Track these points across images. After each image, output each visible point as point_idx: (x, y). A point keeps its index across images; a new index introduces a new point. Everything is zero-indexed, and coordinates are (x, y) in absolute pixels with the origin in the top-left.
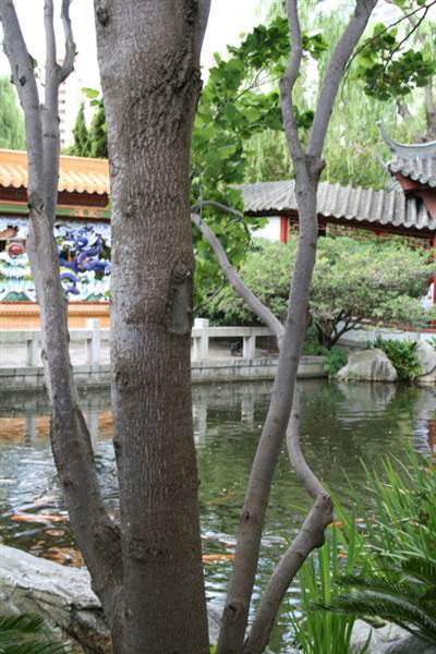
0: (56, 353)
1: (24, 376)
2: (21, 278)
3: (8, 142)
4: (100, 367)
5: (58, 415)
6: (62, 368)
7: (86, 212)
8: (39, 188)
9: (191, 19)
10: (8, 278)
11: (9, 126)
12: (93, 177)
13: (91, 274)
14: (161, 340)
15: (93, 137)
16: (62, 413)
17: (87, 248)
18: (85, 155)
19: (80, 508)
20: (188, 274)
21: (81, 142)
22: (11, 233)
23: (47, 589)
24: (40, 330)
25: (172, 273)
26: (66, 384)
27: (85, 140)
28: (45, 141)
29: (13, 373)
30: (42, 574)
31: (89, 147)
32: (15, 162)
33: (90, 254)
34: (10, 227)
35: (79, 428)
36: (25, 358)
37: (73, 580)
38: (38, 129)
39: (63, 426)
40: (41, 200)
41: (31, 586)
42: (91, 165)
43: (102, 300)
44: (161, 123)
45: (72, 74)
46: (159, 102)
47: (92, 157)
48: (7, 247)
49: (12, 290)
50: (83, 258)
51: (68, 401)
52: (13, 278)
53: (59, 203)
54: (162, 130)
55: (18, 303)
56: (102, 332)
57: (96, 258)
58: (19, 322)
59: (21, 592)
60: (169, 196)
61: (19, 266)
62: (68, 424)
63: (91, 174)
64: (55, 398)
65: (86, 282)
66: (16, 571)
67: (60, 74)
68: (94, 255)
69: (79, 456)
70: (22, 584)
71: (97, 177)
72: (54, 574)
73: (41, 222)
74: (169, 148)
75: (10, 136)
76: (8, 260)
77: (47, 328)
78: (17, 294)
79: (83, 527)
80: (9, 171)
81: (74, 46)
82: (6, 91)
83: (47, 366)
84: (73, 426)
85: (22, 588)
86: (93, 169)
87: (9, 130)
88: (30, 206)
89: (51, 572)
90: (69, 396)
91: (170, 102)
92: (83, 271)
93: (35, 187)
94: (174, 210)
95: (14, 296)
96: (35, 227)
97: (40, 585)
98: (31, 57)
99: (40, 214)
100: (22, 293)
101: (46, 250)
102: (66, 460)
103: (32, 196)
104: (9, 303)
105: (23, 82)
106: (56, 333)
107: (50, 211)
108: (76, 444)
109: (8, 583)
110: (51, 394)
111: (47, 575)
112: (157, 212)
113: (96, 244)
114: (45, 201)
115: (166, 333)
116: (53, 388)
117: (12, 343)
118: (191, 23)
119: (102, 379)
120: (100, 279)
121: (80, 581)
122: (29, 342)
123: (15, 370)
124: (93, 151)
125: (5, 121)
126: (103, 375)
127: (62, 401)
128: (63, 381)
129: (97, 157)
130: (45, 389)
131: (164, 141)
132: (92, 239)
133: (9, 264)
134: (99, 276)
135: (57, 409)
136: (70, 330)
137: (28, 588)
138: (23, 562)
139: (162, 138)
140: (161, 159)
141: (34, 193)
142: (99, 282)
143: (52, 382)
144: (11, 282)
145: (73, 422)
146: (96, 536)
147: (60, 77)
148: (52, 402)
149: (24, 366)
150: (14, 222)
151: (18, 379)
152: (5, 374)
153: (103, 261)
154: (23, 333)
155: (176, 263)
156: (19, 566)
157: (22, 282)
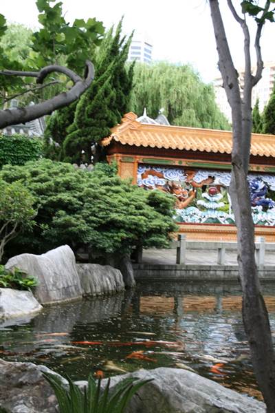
0: (247, 257)
1: (215, 271)
2: (216, 209)
3: (209, 124)
4: (264, 267)
5: (248, 298)
6: (251, 267)
7: (258, 168)
8: (239, 152)
10: (207, 209)
11: (210, 115)
12: (263, 146)
13: (260, 208)
15: (264, 120)
16: (250, 296)
17: (258, 191)
18: (258, 132)
19: (260, 359)
21: (256, 124)
22: (211, 180)
23: (233, 409)
24: (236, 242)
26: (253, 278)
27: (258, 122)
28: (243, 123)
29: (209, 268)
30: (230, 400)
31: (261, 127)
32: (214, 137)
33: (259, 195)
34: (210, 177)
35: (261, 307)
36: (217, 260)
37: (249, 406)
38: (240, 116)
39: (251, 305)
40: (240, 161)
41: (223, 406)
42: (262, 139)
43: (266, 224)
45: (260, 81)
47: (263, 133)
48: (207, 190)
49: (210, 216)
50: (255, 197)
51: (255, 289)
52: (211, 209)
53: (250, 163)
55: (214, 225)
56: (266, 245)
57: (263, 197)
58: (213, 237)
59: (216, 410)
61: (215, 202)
62: (254, 304)
63: (261, 144)
64: (246, 286)
65: (257, 213)
66: (213, 395)
67: (253, 81)
68: (262, 196)
69: (260, 325)
70: (217, 405)
71: (266, 145)
72: (237, 401)
73: (240, 174)
75: (210, 120)
76: (208, 197)
77: (241, 241)
78: (213, 219)
79: (262, 372)
80: (211, 143)
81: (262, 63)
82: (209, 93)
83: (241, 266)
84: (257, 306)
85: (218, 407)
86: (263, 141)
87: (210, 117)
88: (233, 164)
89: (236, 399)
90: (255, 286)
92: (254, 206)
93: (237, 152)
95: (210, 220)
96: (236, 177)
97: (228, 406)
98: (236, 71)
99: (239, 168)
100: (216, 219)
101: (243, 192)
102: (252, 327)
103: (235, 158)
104: (207, 225)
105: (231, 87)
106: (248, 245)
107: (245, 167)
108: (259, 317)
109: (208, 402)
110: (243, 284)
111: (233, 401)
113: (263, 189)
114: (242, 161)
116: (245, 280)
117: (209, 250)
119: (266, 275)
120: (266, 211)
121: (254, 407)
122: (220, 249)
123: (210, 267)
124: (264, 130)
125: (208, 111)
126: (266, 273)
127: (251, 289)
128: (251, 276)
129: (266, 133)
130: (239, 280)
132: (261, 185)
133: (208, 200)
134: (265, 209)
135: (247, 295)
136: (255, 243)
137: (221, 408)
138: (217, 390)
141: (236, 156)
142: (265, 214)
143: (245, 275)
144: (209, 212)
145: (257, 303)
146: (271, 379)
147: (253, 83)
148: (244, 289)
149: (216, 264)
150: (212, 174)
151: (211, 272)
152: (204, 269)
153: (268, 199)
154: (216, 243)
156: (215, 393)
157: (216, 212)
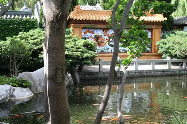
4: (138, 71)
9: (63, 2)
14: (54, 84)
20: (61, 67)
25: (56, 67)
44: (53, 30)
46: (53, 25)
54: (54, 31)
56: (139, 61)
60: (55, 48)
74: (55, 36)
91: (55, 24)
94: (57, 51)
112: (53, 52)
115: (56, 82)
118: (63, 3)
119: (139, 74)
131: (54, 34)
139: (54, 33)
140: (54, 39)
155: (57, 65)
